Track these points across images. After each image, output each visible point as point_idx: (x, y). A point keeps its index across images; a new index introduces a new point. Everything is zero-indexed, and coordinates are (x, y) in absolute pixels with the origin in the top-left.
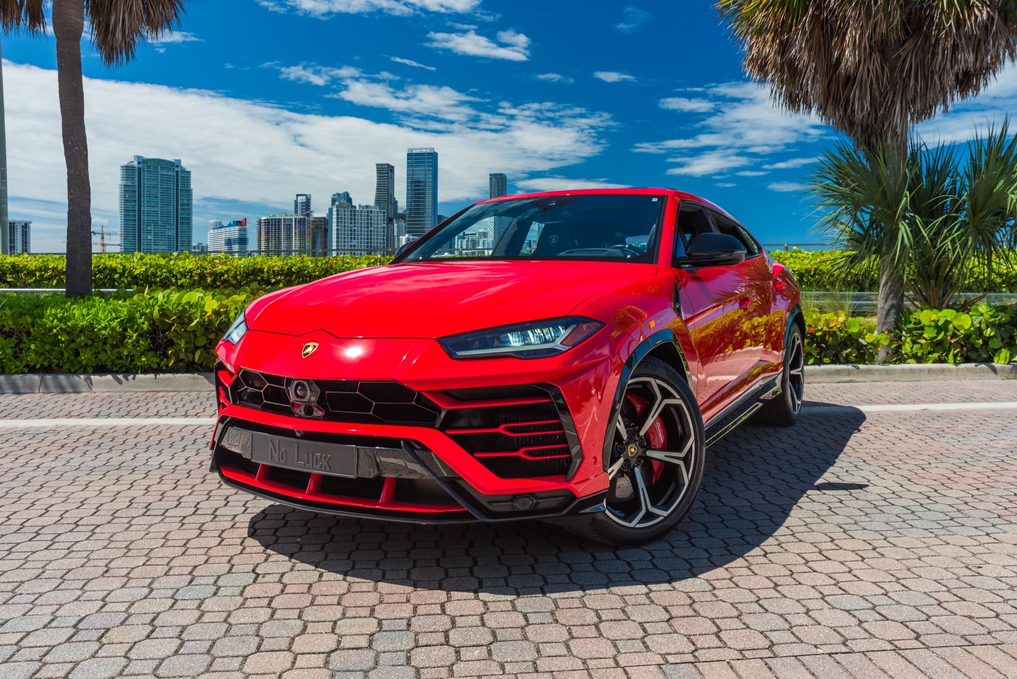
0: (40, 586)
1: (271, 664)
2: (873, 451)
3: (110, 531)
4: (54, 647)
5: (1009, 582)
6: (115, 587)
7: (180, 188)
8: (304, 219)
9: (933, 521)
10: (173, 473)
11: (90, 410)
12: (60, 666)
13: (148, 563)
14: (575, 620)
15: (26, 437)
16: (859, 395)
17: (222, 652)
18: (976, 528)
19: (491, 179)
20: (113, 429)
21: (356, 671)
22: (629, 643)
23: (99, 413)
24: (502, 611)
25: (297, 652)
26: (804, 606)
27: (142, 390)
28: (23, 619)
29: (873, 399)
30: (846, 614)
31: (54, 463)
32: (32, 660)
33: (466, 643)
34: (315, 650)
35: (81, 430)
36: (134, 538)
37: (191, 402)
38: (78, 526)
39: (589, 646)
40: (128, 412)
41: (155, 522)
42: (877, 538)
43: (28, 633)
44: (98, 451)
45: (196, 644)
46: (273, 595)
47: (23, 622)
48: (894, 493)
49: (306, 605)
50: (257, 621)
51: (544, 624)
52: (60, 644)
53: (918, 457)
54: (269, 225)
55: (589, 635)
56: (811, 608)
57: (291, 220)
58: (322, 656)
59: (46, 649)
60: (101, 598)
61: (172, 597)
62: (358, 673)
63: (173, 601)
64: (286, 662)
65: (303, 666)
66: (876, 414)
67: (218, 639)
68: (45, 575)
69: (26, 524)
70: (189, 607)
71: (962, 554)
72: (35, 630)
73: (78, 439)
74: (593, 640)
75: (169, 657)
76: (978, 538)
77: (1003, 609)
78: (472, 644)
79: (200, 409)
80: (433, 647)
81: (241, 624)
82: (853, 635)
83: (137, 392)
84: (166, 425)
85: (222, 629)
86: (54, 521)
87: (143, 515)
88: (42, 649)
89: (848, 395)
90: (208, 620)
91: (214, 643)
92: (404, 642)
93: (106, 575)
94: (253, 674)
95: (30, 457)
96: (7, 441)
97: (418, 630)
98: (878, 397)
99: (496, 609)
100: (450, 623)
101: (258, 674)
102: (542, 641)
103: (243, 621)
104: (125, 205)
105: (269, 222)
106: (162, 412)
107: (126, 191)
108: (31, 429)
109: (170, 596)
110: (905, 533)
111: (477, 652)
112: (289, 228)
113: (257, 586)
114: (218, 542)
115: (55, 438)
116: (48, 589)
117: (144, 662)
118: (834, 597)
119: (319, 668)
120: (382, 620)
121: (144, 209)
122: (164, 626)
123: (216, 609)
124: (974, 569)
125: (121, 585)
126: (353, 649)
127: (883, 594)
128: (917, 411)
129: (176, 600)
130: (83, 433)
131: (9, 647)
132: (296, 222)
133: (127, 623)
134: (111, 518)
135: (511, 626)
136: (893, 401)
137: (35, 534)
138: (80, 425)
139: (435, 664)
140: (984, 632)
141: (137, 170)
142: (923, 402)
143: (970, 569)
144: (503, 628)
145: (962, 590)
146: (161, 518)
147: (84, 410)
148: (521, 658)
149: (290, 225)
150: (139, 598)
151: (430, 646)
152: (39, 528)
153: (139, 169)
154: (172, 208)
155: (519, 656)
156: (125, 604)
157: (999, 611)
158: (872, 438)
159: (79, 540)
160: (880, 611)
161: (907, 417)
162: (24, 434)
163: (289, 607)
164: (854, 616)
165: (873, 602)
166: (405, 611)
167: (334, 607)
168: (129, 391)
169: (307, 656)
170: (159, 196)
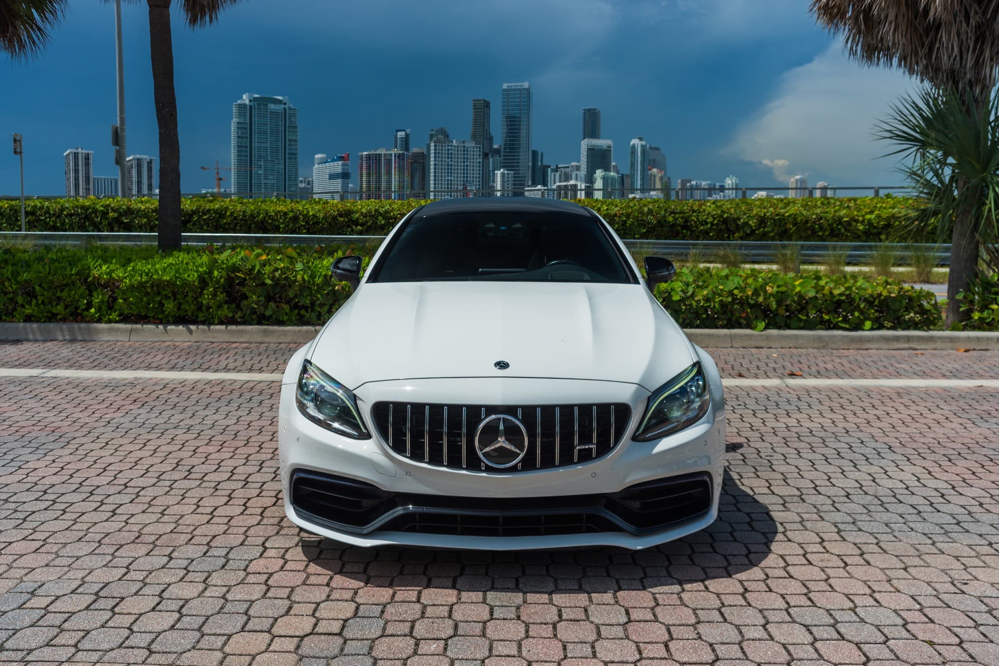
0: (80, 549)
1: (249, 645)
2: (904, 435)
3: (152, 494)
4: (74, 613)
5: (990, 603)
6: (140, 554)
7: (287, 124)
8: (403, 154)
9: (937, 525)
10: (222, 434)
11: (169, 361)
12: (73, 634)
13: (175, 531)
14: (536, 618)
15: (108, 389)
16: (914, 366)
17: (211, 629)
18: (980, 535)
19: (585, 113)
20: (183, 383)
21: (321, 658)
22: (579, 646)
23: (175, 365)
24: (472, 603)
25: (276, 634)
26: (764, 617)
27: (219, 340)
28: (57, 583)
29: (927, 371)
30: (803, 629)
31: (123, 419)
32: (53, 626)
33: (427, 636)
34: (291, 633)
35: (156, 384)
36: (171, 503)
37: (259, 354)
38: (126, 487)
39: (540, 647)
40: (201, 365)
41: (193, 486)
42: (869, 541)
43: (58, 598)
44: (164, 407)
45: (192, 619)
46: (273, 571)
47: (56, 585)
48: (907, 488)
49: (298, 584)
50: (250, 598)
51: (506, 619)
52: (80, 611)
53: (949, 445)
54: (370, 160)
55: (544, 635)
56: (770, 621)
57: (391, 155)
58: (296, 640)
59: (67, 615)
60: (125, 565)
61: (185, 569)
62: (322, 660)
63: (185, 572)
64: (263, 644)
65: (276, 649)
66: (923, 390)
67: (212, 615)
68: (86, 538)
69: (84, 484)
70: (197, 580)
71: (953, 567)
72: (64, 595)
73: (150, 394)
74: (546, 641)
75: (165, 631)
76: (978, 548)
77: (969, 635)
78: (432, 636)
79: (264, 364)
80: (396, 638)
81: (235, 601)
82: (801, 655)
83: (213, 343)
84: (230, 380)
85: (218, 605)
86: (108, 482)
87: (185, 478)
88: (64, 615)
89: (902, 366)
90: (209, 595)
91: (207, 619)
92: (372, 630)
93: (137, 541)
94: (231, 655)
95: (105, 411)
96: (90, 393)
97: (389, 618)
98: (934, 369)
99: (467, 600)
100: (419, 613)
101: (235, 655)
102: (497, 638)
103: (238, 597)
104: (238, 141)
105: (370, 157)
106: (231, 366)
107: (238, 128)
108: (113, 381)
109: (184, 566)
110: (902, 538)
111: (435, 646)
112: (389, 162)
113: (262, 562)
114: (242, 511)
115: (131, 391)
116: (85, 553)
117: (144, 635)
118: (799, 609)
119: (290, 652)
120: (360, 604)
121: (255, 145)
122: (170, 599)
123: (219, 583)
124: (959, 585)
125: (146, 553)
126: (325, 634)
127: (850, 609)
128: (970, 388)
129: (189, 571)
130: (155, 388)
131: (38, 611)
132: (395, 157)
133: (140, 593)
134: (157, 480)
135: (475, 619)
136: (948, 374)
137: (89, 494)
138: (156, 378)
139: (392, 656)
140: (938, 662)
141: (248, 108)
142: (981, 377)
143: (954, 585)
144: (467, 622)
145: (936, 610)
146: (199, 482)
147: (163, 362)
148: (472, 656)
149: (390, 160)
150: (158, 567)
151: (394, 636)
152: (94, 488)
153: (251, 106)
154: (280, 144)
155: (471, 653)
156: (144, 572)
157: (965, 637)
158: (908, 420)
159: (124, 502)
160: (839, 630)
161: (956, 395)
162: (106, 386)
163: (282, 585)
164: (811, 633)
165: (837, 617)
166: (383, 596)
167: (323, 587)
168: (207, 342)
169: (283, 639)
170: (268, 132)
